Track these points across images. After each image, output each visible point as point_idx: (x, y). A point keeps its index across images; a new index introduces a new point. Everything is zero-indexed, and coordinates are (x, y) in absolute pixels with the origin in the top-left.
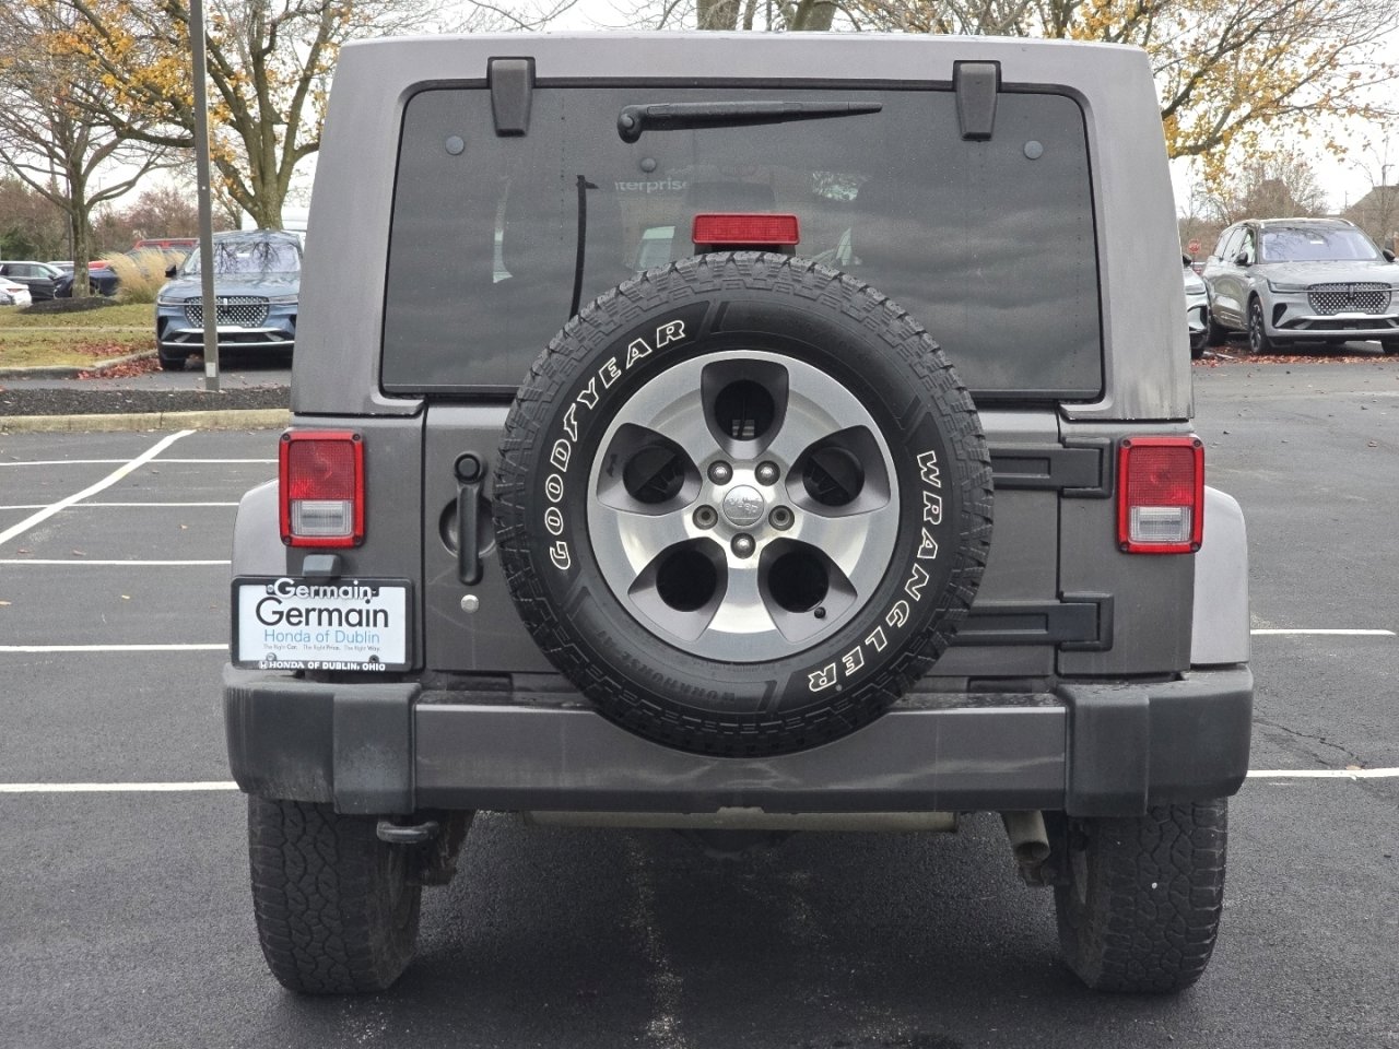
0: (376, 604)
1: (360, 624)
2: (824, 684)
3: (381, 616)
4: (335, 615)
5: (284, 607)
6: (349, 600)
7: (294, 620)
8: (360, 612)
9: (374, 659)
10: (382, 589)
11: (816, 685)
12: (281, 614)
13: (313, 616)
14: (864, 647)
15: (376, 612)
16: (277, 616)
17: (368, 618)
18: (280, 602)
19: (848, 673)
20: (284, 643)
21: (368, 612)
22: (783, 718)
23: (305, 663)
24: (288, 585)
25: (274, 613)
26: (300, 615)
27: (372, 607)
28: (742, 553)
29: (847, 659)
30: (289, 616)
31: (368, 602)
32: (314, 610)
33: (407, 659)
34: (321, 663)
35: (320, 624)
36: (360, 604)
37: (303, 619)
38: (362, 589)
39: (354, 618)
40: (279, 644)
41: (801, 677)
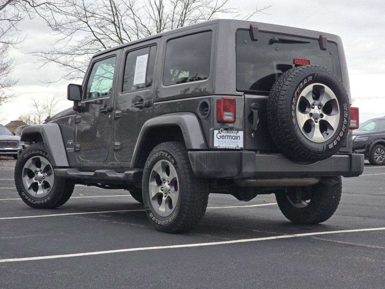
0: (238, 135)
1: (235, 139)
2: (331, 147)
3: (239, 137)
4: (230, 137)
5: (221, 135)
6: (233, 134)
7: (223, 138)
8: (235, 136)
9: (238, 146)
10: (239, 132)
11: (330, 147)
12: (221, 136)
13: (227, 137)
14: (336, 140)
15: (238, 136)
16: (220, 137)
17: (237, 138)
18: (221, 134)
19: (335, 145)
20: (221, 143)
21: (236, 136)
22: (325, 153)
23: (226, 147)
24: (223, 130)
25: (220, 136)
26: (224, 137)
27: (237, 135)
28: (316, 122)
29: (334, 142)
30: (222, 137)
31: (236, 134)
32: (227, 136)
33: (243, 146)
34: (229, 147)
35: (228, 139)
36: (235, 135)
37: (225, 138)
38: (236, 131)
39: (234, 138)
40: (220, 143)
41: (327, 146)
